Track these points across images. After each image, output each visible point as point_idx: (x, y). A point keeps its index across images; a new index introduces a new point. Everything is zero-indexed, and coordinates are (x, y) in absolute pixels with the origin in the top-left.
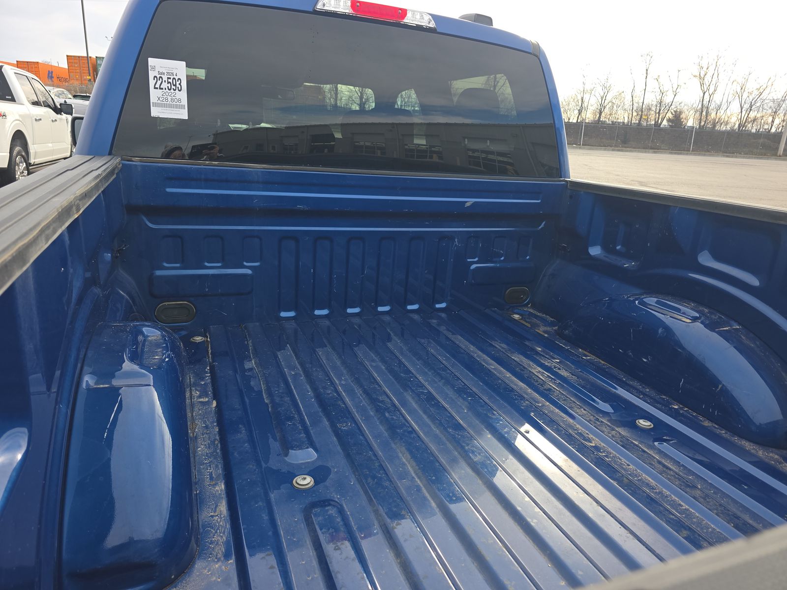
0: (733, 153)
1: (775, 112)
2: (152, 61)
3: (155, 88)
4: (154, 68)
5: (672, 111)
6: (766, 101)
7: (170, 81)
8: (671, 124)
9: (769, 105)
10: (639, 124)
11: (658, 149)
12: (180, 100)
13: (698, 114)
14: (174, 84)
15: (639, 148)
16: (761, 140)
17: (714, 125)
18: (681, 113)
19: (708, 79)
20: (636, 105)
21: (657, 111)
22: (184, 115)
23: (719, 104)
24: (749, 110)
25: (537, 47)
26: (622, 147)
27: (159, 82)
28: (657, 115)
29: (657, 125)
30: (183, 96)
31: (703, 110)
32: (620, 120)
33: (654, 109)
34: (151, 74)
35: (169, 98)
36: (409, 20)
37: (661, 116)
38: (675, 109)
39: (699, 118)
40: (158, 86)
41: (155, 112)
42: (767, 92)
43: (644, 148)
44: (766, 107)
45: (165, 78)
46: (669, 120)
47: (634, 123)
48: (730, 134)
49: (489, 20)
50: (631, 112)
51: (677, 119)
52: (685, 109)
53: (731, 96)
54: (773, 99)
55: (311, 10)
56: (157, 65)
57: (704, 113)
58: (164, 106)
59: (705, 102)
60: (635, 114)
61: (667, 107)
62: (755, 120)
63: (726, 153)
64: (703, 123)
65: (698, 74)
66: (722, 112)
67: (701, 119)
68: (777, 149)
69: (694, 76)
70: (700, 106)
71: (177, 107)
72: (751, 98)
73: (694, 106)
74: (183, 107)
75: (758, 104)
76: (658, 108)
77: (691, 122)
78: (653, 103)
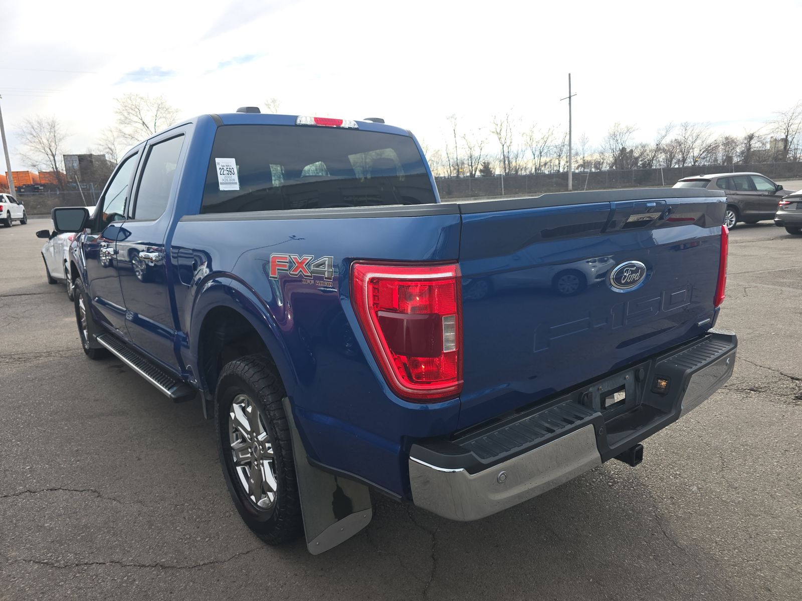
0: (536, 193)
1: (560, 156)
2: (217, 160)
3: (221, 174)
4: (219, 164)
5: (482, 163)
6: (551, 148)
7: (228, 169)
8: (483, 174)
9: (554, 151)
10: (458, 176)
11: (477, 196)
12: (234, 180)
13: (502, 164)
14: (230, 172)
15: (462, 197)
16: (554, 180)
17: (517, 171)
18: (488, 164)
19: (503, 134)
20: (451, 161)
21: (470, 164)
22: (237, 187)
23: (516, 153)
24: (539, 156)
25: (410, 133)
26: (448, 198)
27: (222, 171)
28: (470, 167)
29: (472, 176)
30: (235, 177)
31: (506, 160)
32: (442, 175)
33: (466, 162)
34: (218, 167)
35: (228, 179)
36: (345, 125)
37: (473, 168)
38: (483, 161)
39: (504, 166)
40: (222, 173)
41: (222, 188)
42: (549, 140)
43: (466, 197)
44: (552, 153)
45: (225, 168)
46: (481, 171)
47: (453, 177)
48: (530, 177)
49: (382, 121)
50: (448, 167)
51: (486, 170)
52: (491, 160)
53: (524, 146)
54: (556, 146)
55: (294, 124)
56: (220, 162)
57: (507, 162)
58: (226, 184)
59: (505, 153)
60: (452, 168)
61: (477, 160)
62: (545, 164)
63: (530, 193)
64: (507, 171)
65: (494, 130)
66: (520, 159)
67: (505, 168)
68: (567, 185)
69: (493, 132)
70: (502, 157)
71: (233, 183)
72: (539, 146)
73: (497, 157)
74: (236, 183)
75: (545, 151)
76: (470, 162)
77: (498, 170)
78: (465, 157)
